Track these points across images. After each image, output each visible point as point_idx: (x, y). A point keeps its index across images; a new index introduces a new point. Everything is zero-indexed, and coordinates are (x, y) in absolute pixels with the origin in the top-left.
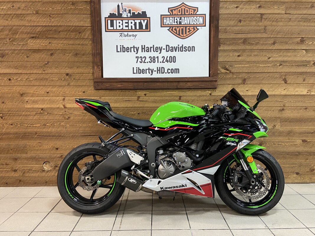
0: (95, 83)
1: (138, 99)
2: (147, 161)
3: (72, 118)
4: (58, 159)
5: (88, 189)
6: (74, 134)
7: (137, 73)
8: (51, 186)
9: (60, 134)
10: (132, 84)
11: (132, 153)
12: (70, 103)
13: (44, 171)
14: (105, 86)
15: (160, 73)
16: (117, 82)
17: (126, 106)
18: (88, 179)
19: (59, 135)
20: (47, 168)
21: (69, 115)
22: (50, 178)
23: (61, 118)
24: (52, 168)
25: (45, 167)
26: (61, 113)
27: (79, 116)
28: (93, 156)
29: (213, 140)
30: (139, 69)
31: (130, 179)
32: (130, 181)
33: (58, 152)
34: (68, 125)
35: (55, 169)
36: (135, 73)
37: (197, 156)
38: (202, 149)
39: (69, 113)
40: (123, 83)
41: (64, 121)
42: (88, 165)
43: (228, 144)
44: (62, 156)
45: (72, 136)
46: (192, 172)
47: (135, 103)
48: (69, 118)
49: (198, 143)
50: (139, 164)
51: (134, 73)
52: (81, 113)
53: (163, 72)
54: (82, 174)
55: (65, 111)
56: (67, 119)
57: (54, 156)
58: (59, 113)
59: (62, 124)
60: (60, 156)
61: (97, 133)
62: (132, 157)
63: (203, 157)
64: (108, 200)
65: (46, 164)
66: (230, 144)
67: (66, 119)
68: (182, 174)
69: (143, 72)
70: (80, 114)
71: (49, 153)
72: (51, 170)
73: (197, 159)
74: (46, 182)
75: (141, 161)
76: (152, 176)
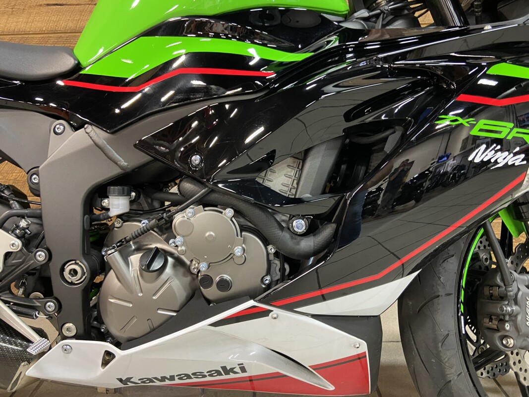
2: (41, 256)
17: (51, 26)
29: (385, 140)
37: (300, 225)
38: (324, 192)
43: (477, 160)
46: (266, 313)
47: (81, 12)
49: (303, 156)
63: (327, 231)
66: (489, 155)
68: (215, 324)
73: (298, 243)
75: (8, 255)
76: (70, 328)
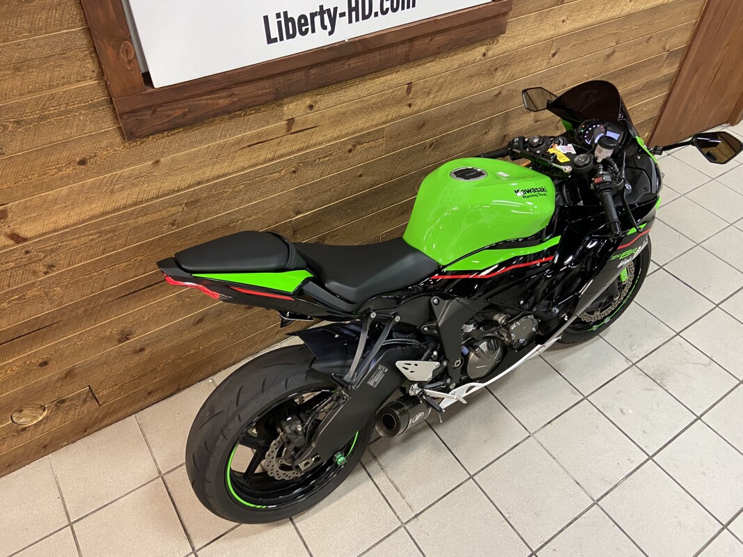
0: (125, 117)
1: (289, 129)
3: (63, 263)
4: (59, 385)
6: (89, 304)
7: (282, 39)
9: (38, 325)
10: (266, 84)
12: (34, 220)
13: (24, 429)
14: (168, 116)
15: (357, 20)
16: (212, 92)
17: (253, 162)
19: (36, 329)
20: (28, 420)
21: (46, 259)
23: (19, 277)
24: (50, 411)
25: (22, 421)
26: (12, 264)
30: (288, 20)
33: (51, 368)
34: (58, 289)
35: (58, 409)
36: (275, 40)
39: (43, 252)
40: (237, 90)
41: (34, 284)
44: (68, 373)
47: (279, 143)
51: (270, 40)
52: (96, 236)
53: (367, 13)
55: (27, 252)
56: (46, 273)
58: (3, 267)
65: (21, 411)
67: (41, 274)
69: (304, 29)
70: (92, 240)
72: (47, 418)
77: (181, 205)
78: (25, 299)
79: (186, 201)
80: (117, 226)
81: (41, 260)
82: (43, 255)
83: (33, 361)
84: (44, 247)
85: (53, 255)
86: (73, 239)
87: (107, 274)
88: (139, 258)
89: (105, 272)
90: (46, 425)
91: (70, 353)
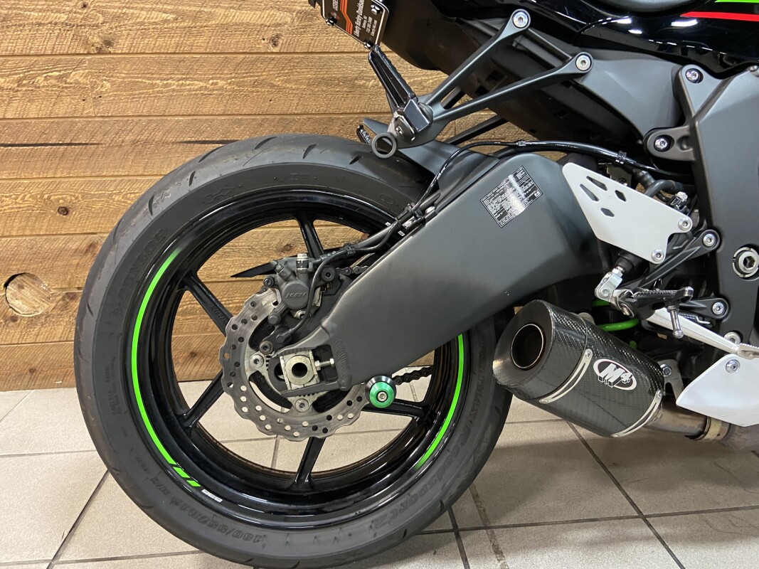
2: (709, 240)
3: (123, 45)
4: (75, 262)
5: (293, 430)
6: (141, 133)
8: (60, 386)
9: (72, 135)
11: (603, 186)
13: (14, 319)
18: (299, 370)
19: (68, 141)
20: (26, 308)
21: (105, 27)
22: (46, 350)
23: (67, 43)
24: (54, 305)
25: (16, 303)
26: (64, 17)
27: (162, 33)
28: (302, 226)
31: (602, 367)
32: (602, 375)
33: (71, 223)
34: (108, 85)
35: (65, 307)
39: (103, 14)
41: (81, 62)
42: (287, 280)
44: (92, 246)
45: (134, 143)
48: (108, 43)
50: (660, 260)
52: (171, 17)
54: (248, 337)
55: (85, 6)
56: (100, 52)
57: (56, 245)
58: (53, 16)
59: (77, 76)
60: (84, 246)
61: (261, 125)
62: (608, 212)
64: (424, 491)
65: (21, 287)
67: (93, 50)
70: (166, 21)
71: (28, 232)
72: (47, 315)
74: (32, 371)
75: (673, 237)
77: (290, 11)
78: (66, 83)
79: (299, 8)
80: (200, 11)
81: (97, 26)
82: (101, 20)
83: (52, 198)
84: (105, 7)
85: (113, 25)
86: (142, 9)
87: (174, 90)
88: (221, 83)
89: (170, 85)
90: (43, 330)
91: (101, 209)
